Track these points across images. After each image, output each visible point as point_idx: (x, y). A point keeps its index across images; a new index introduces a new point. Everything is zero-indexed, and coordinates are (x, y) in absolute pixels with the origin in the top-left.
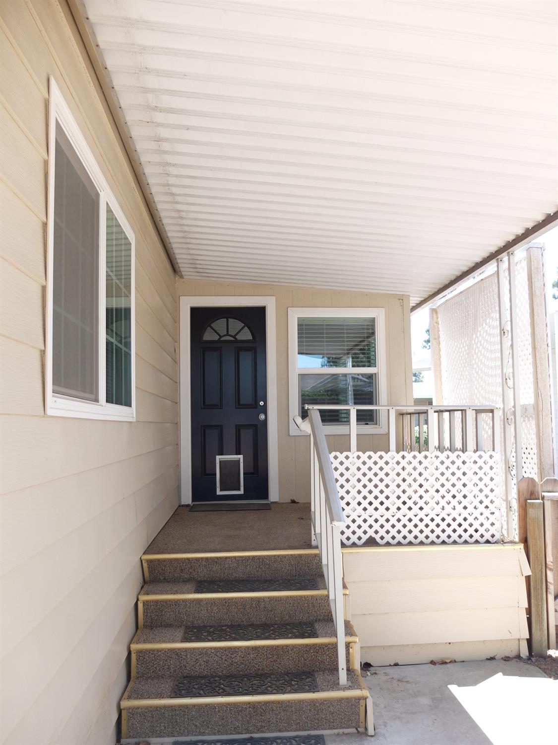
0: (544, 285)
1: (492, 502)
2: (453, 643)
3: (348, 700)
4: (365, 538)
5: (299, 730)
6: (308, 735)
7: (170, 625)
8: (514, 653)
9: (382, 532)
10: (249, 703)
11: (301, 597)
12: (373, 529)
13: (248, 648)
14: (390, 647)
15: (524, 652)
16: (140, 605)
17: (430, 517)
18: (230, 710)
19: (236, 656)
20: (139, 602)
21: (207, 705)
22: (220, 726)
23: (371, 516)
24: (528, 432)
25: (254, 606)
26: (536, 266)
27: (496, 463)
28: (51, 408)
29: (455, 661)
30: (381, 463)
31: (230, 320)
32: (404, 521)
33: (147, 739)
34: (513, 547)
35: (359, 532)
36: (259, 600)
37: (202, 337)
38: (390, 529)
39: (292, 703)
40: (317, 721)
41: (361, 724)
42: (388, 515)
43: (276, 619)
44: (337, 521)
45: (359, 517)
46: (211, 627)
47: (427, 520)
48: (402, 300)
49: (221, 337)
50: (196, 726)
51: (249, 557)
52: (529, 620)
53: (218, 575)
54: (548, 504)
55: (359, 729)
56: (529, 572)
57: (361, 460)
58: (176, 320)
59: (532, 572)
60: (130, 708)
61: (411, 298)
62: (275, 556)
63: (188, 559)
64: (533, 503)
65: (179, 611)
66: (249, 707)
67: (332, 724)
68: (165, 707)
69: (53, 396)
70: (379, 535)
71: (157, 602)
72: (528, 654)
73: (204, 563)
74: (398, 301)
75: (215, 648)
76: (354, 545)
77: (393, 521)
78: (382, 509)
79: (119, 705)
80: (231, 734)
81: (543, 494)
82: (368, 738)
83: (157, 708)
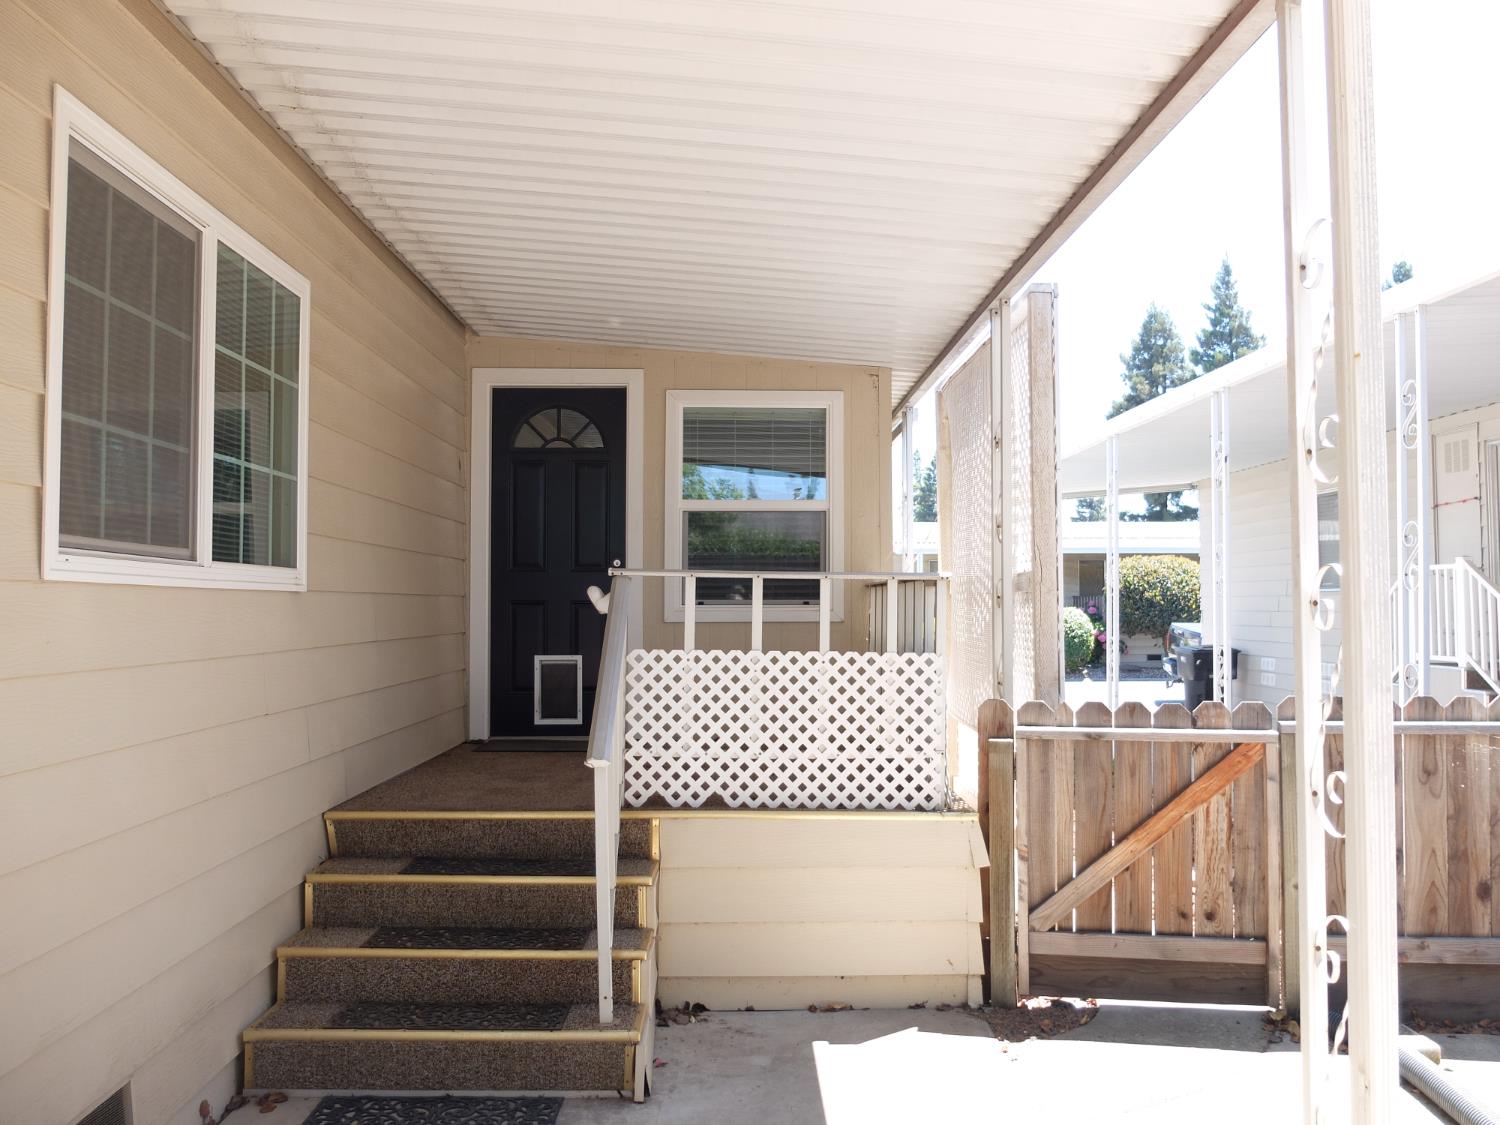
0: (1054, 360)
1: (929, 740)
2: (851, 978)
3: (605, 1045)
4: (704, 795)
5: (526, 1088)
6: (540, 1097)
7: (357, 923)
8: (959, 1000)
9: (735, 787)
10: (446, 1042)
11: (572, 886)
12: (720, 781)
13: (466, 960)
14: (740, 979)
15: (976, 996)
16: (309, 890)
17: (817, 764)
18: (416, 1051)
19: (445, 973)
20: (307, 885)
21: (378, 1042)
22: (398, 1075)
23: (715, 760)
25: (494, 897)
26: (1039, 325)
27: (938, 672)
28: (52, 570)
29: (851, 1008)
30: (736, 670)
31: (563, 411)
32: (773, 768)
33: (284, 1091)
34: (959, 819)
35: (696, 786)
36: (502, 888)
37: (514, 442)
38: (749, 782)
39: (514, 1045)
40: (554, 1076)
41: (625, 1084)
42: (745, 758)
43: (530, 921)
44: (596, 758)
45: (696, 759)
46: (421, 929)
47: (812, 769)
48: (877, 376)
49: (547, 442)
50: (361, 1073)
51: (503, 820)
52: (986, 945)
53: (450, 849)
54: (1020, 746)
55: (622, 1092)
56: (986, 863)
57: (702, 665)
58: (464, 411)
59: (991, 861)
60: (257, 1042)
61: (893, 373)
62: (546, 820)
63: (401, 821)
64: (996, 743)
65: (371, 902)
66: (446, 1048)
67: (579, 1082)
68: (313, 1042)
69: (60, 553)
70: (729, 791)
71: (335, 885)
72: (981, 1002)
73: (427, 828)
74: (869, 378)
75: (412, 959)
76: (686, 806)
77: (754, 768)
78: (735, 747)
79: (240, 1038)
80: (416, 1088)
81: (1018, 727)
82: (634, 1105)
83: (301, 1043)
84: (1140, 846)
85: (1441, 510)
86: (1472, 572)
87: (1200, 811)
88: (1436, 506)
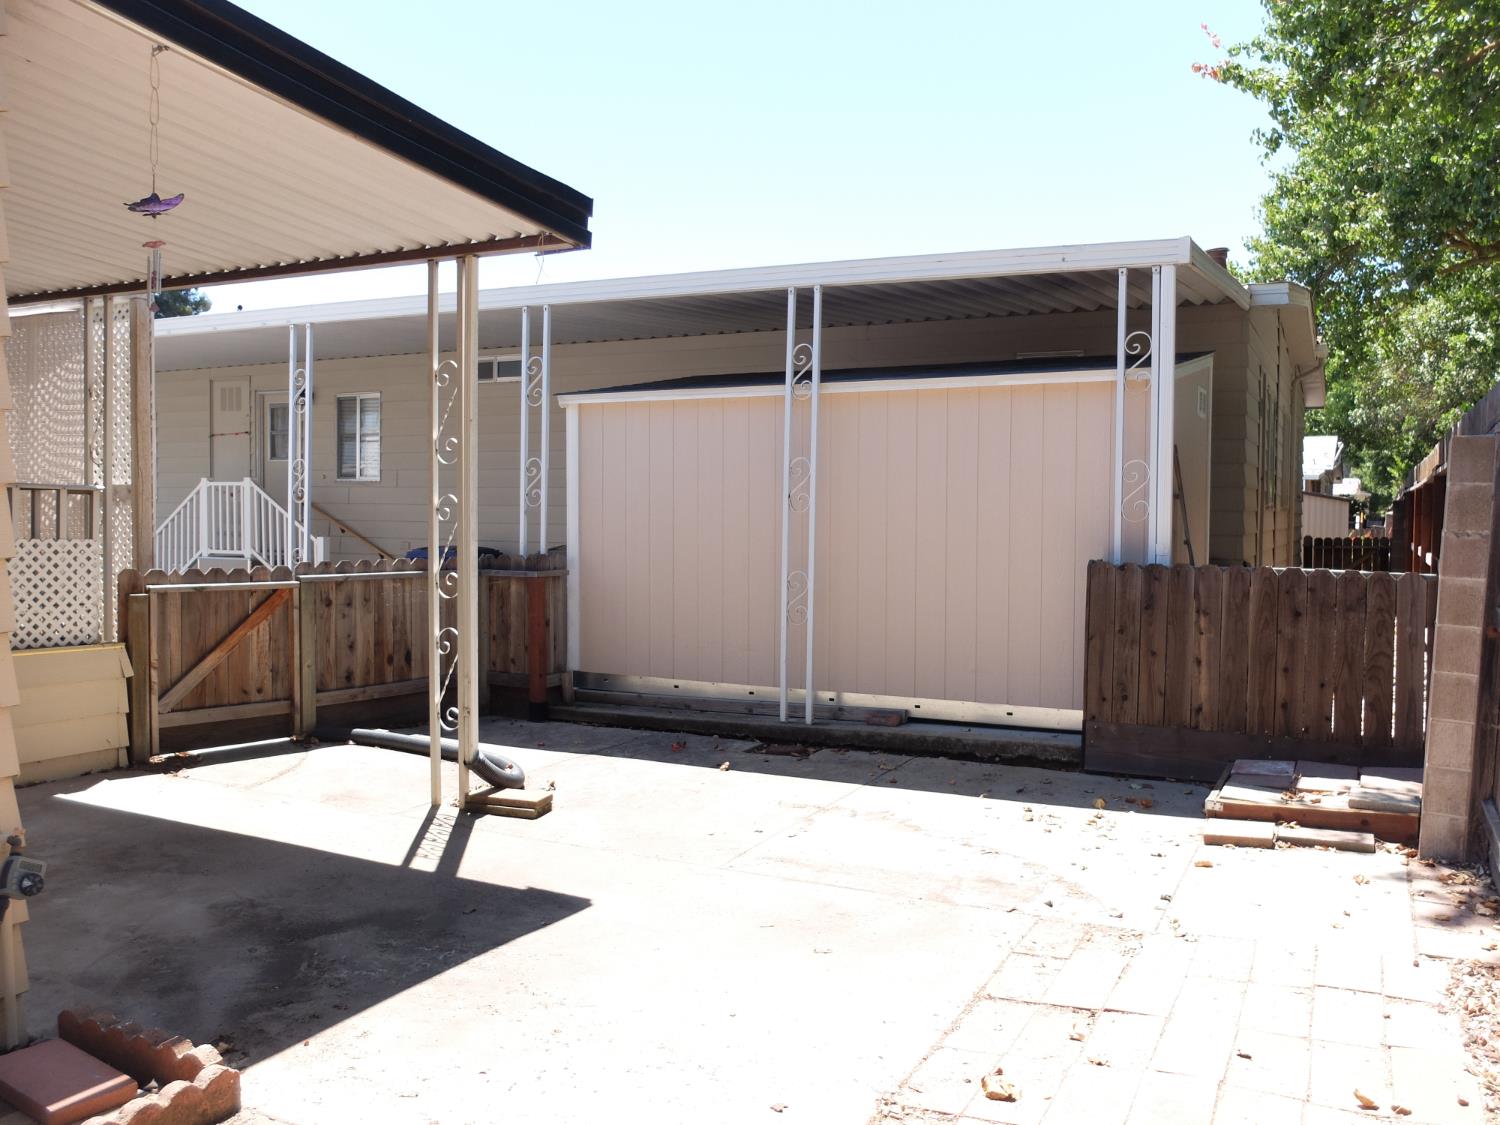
1: (88, 598)
8: (112, 764)
15: (125, 757)
24: (122, 519)
27: (94, 553)
29: (47, 782)
34: (111, 648)
52: (130, 726)
54: (154, 598)
56: (130, 673)
59: (134, 673)
64: (136, 597)
72: (127, 761)
81: (148, 586)
84: (222, 654)
85: (215, 439)
86: (257, 489)
87: (254, 632)
88: (212, 436)
